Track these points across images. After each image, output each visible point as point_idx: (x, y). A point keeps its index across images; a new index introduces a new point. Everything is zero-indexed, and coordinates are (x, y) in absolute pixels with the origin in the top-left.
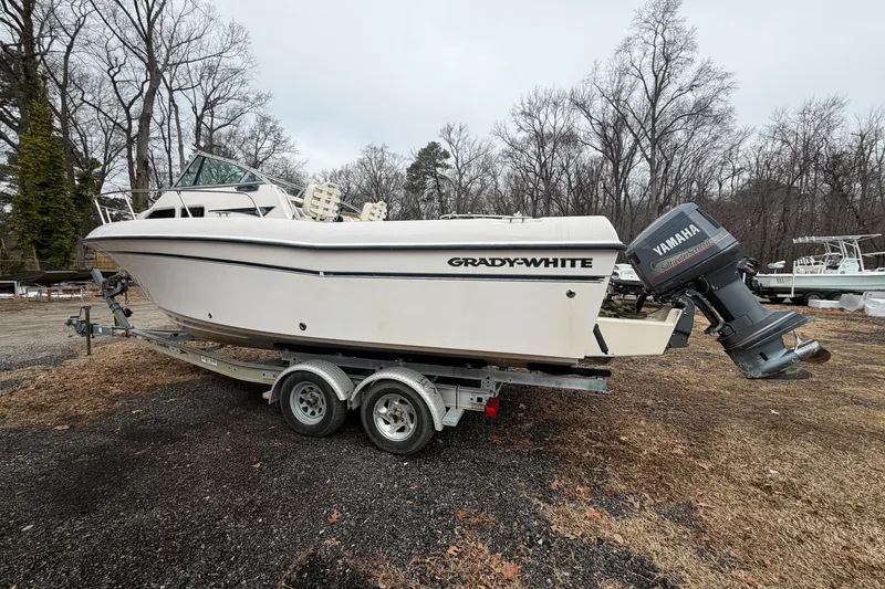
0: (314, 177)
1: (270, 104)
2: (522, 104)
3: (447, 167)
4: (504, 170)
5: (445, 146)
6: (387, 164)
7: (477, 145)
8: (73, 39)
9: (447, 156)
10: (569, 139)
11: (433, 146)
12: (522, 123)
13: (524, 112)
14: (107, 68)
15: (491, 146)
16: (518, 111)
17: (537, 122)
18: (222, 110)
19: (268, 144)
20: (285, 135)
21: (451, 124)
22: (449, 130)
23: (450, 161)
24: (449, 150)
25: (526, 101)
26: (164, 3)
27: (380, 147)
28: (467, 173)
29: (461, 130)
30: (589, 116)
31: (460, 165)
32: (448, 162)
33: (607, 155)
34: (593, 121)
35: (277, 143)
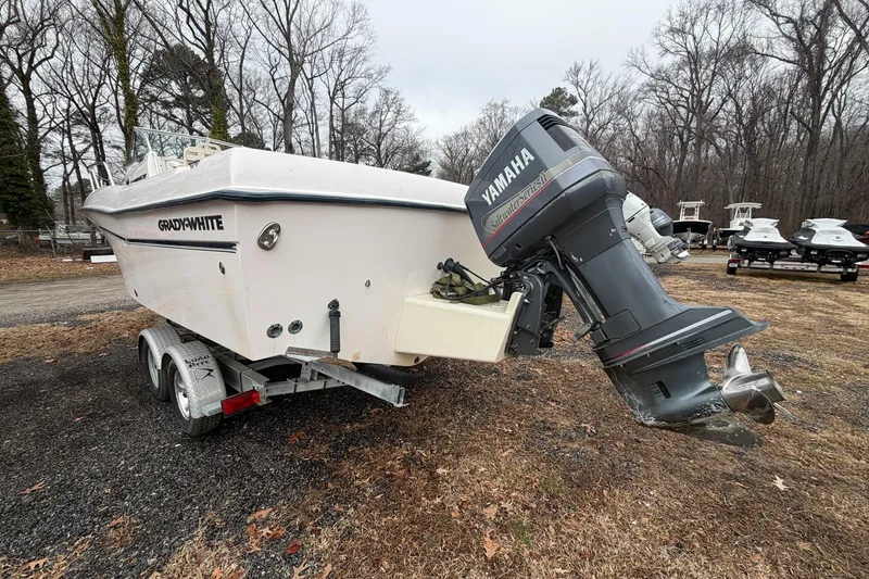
0: (437, 143)
1: (388, 76)
2: (670, 18)
3: (574, 114)
4: (646, 108)
5: (571, 90)
6: (508, 120)
7: (610, 83)
8: (244, 49)
9: (573, 101)
10: (741, 52)
11: (559, 92)
12: (668, 44)
13: (672, 30)
14: (269, 69)
15: (630, 80)
16: (663, 29)
17: (690, 38)
18: (350, 90)
19: (390, 116)
20: (405, 104)
21: (580, 63)
22: (577, 72)
23: (578, 108)
24: (575, 94)
25: (675, 13)
26: (298, 1)
27: (500, 103)
28: (597, 118)
29: (591, 68)
30: (774, 15)
31: (588, 110)
32: (573, 108)
33: (803, 67)
34: (781, 20)
35: (398, 112)
